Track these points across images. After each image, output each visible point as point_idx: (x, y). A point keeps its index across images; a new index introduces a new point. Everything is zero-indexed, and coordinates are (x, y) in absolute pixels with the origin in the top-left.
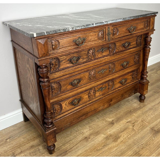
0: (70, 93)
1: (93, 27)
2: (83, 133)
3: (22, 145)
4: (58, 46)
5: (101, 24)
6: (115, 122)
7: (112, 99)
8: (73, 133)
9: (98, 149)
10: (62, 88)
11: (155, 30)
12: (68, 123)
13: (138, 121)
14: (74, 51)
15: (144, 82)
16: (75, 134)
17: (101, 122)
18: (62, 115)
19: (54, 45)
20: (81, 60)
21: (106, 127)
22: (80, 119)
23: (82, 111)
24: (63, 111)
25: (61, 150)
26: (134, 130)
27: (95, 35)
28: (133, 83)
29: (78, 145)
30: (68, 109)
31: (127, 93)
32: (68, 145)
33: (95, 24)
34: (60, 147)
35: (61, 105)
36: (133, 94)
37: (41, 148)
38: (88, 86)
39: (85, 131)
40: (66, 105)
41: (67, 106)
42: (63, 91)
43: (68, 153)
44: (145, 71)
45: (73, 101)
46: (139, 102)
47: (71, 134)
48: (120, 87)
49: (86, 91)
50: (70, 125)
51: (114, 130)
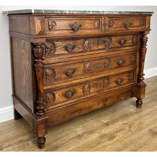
0: (64, 83)
1: (90, 15)
2: (75, 131)
3: (11, 139)
4: (54, 27)
5: (97, 13)
6: (110, 123)
7: (107, 99)
8: (65, 131)
9: (92, 146)
10: (56, 76)
11: (151, 30)
12: (61, 117)
13: (135, 123)
14: (70, 35)
15: (141, 85)
16: (67, 132)
17: (95, 123)
18: (54, 107)
19: (51, 25)
20: (76, 49)
21: (101, 128)
22: (73, 115)
23: (76, 106)
24: (56, 102)
25: (52, 145)
26: (131, 131)
27: (91, 23)
28: (129, 85)
29: (70, 142)
30: (61, 100)
31: (123, 95)
32: (59, 141)
33: (92, 12)
34: (51, 142)
35: (54, 95)
36: (130, 97)
37: (30, 143)
38: (83, 79)
39: (78, 130)
40: (59, 95)
41: (61, 98)
42: (57, 79)
43: (59, 149)
44: (142, 73)
45: (67, 92)
46: (136, 108)
47: (63, 132)
48: (115, 87)
49: (80, 84)
50: (62, 119)
51: (110, 130)
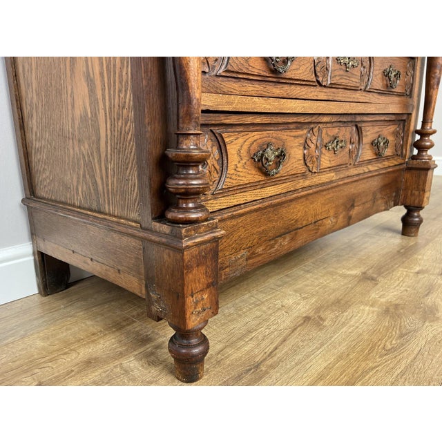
2: (283, 306)
3: (43, 360)
6: (375, 276)
7: (354, 201)
8: (245, 310)
9: (389, 346)
12: (243, 252)
16: (258, 313)
21: (358, 288)
22: (276, 246)
24: (228, 182)
25: (227, 362)
29: (292, 341)
30: (246, 177)
31: (383, 193)
32: (247, 343)
34: (219, 353)
35: (222, 151)
37: (132, 363)
40: (239, 153)
41: (244, 167)
47: (240, 312)
50: (247, 260)
51: (395, 293)
